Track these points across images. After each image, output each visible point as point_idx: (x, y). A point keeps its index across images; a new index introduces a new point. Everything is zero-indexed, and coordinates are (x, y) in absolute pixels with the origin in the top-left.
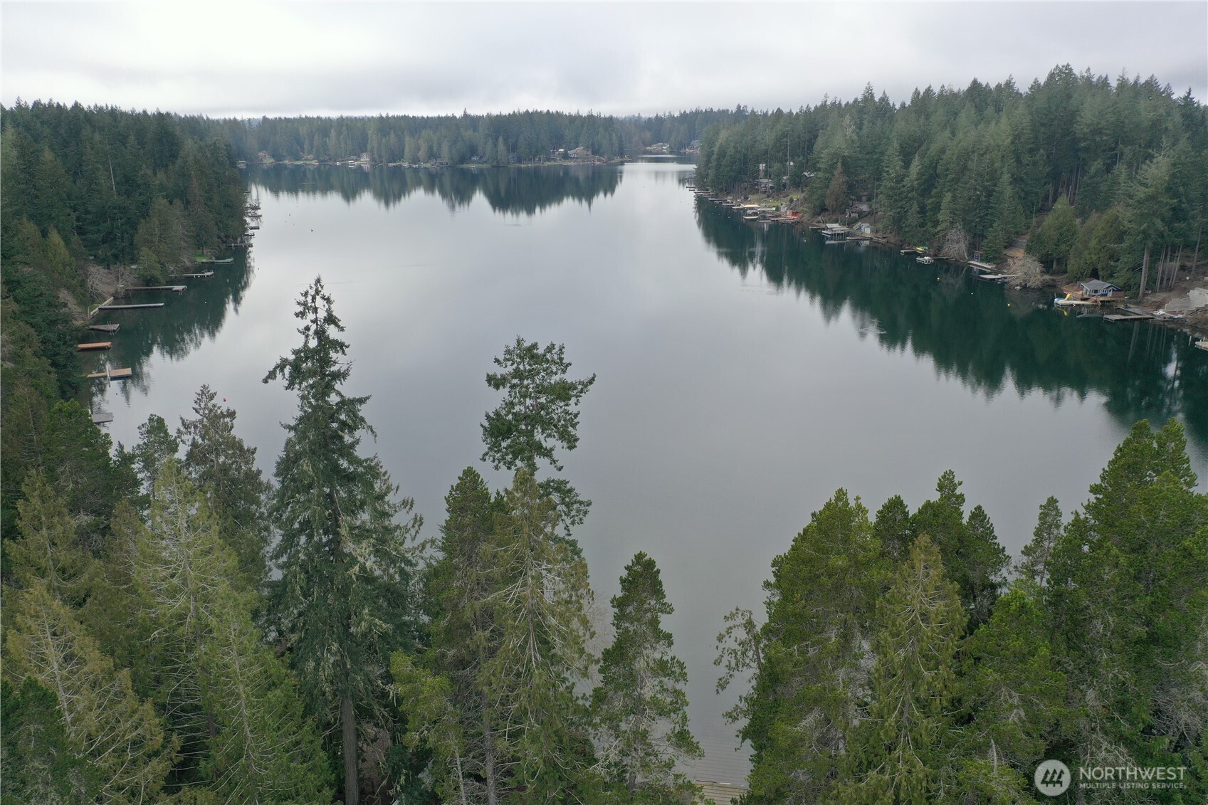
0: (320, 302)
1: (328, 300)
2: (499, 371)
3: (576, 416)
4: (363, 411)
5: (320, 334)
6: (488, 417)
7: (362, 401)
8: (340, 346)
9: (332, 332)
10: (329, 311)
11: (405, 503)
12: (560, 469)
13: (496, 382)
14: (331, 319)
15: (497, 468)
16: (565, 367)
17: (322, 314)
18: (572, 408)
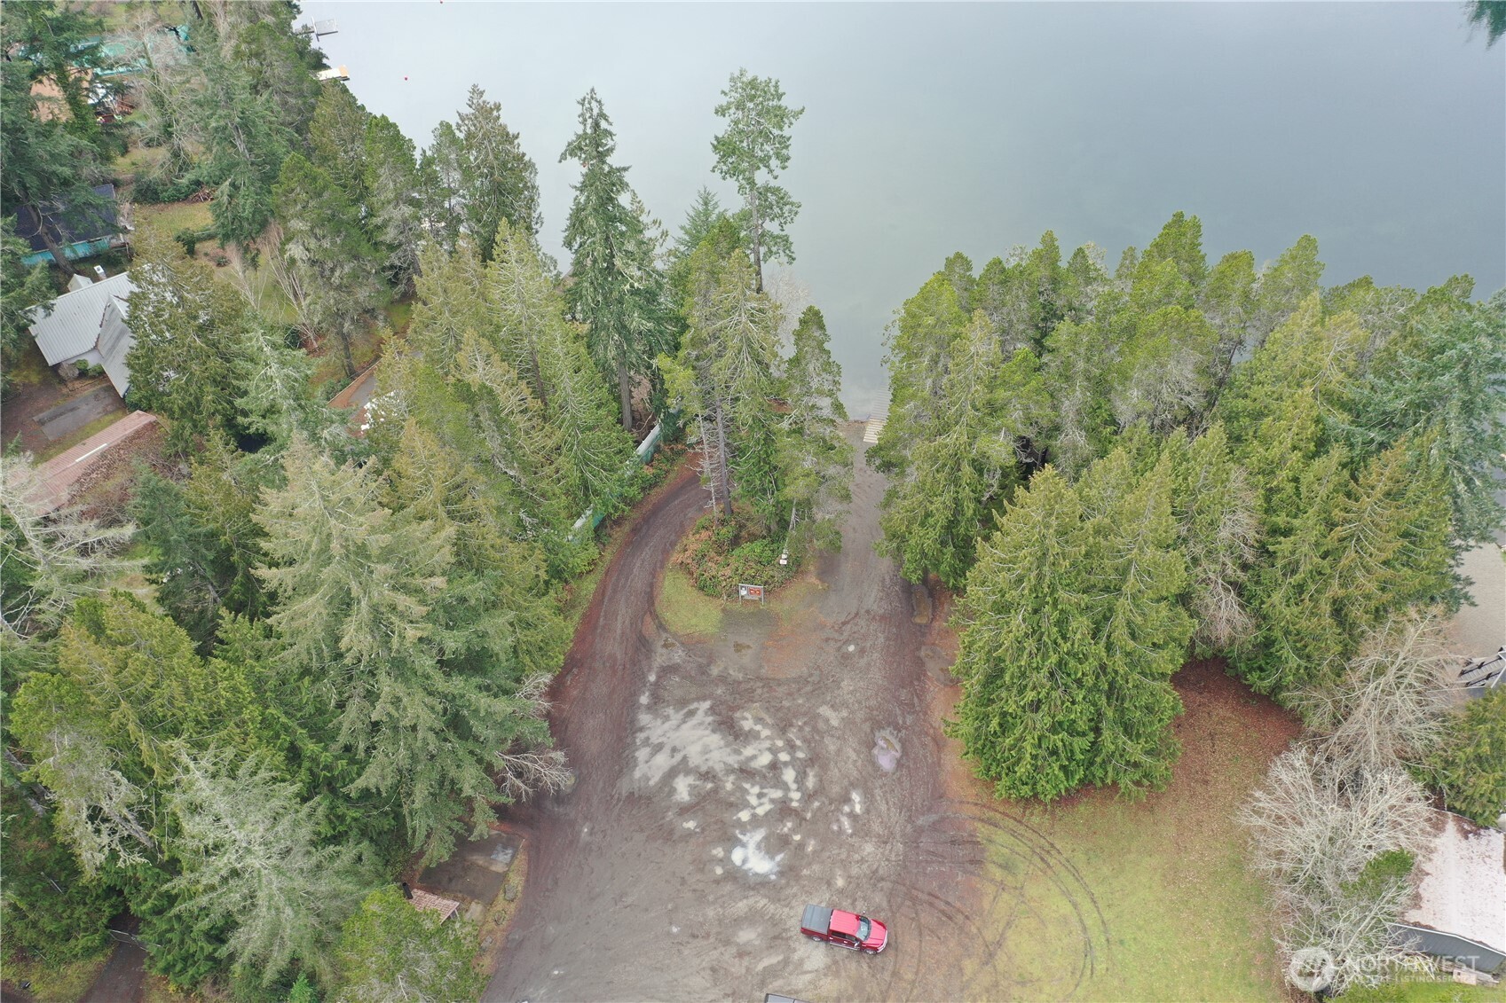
0: (594, 104)
1: (599, 102)
2: (724, 101)
3: (789, 139)
4: (627, 177)
5: (596, 125)
6: (717, 138)
7: (625, 169)
8: (609, 134)
9: (603, 124)
10: (601, 109)
11: (655, 222)
12: (776, 178)
13: (721, 111)
14: (602, 115)
15: (724, 178)
16: (780, 97)
17: (596, 111)
18: (786, 132)
